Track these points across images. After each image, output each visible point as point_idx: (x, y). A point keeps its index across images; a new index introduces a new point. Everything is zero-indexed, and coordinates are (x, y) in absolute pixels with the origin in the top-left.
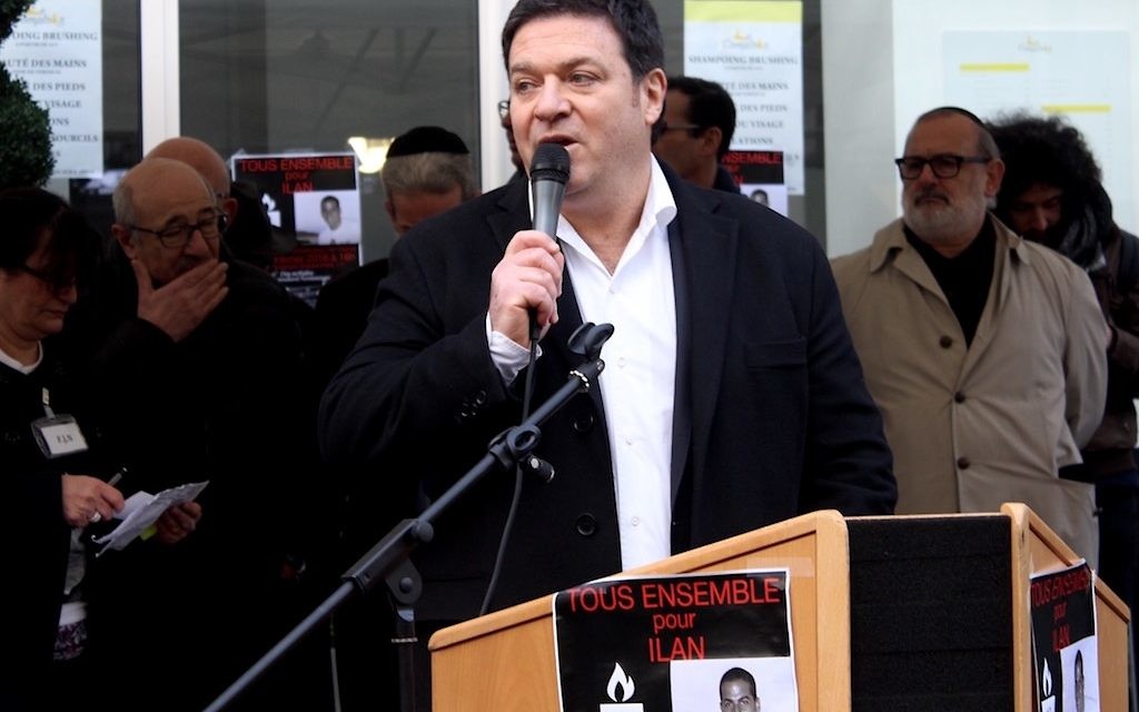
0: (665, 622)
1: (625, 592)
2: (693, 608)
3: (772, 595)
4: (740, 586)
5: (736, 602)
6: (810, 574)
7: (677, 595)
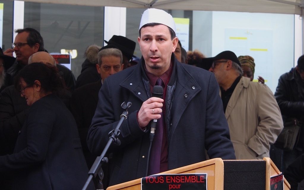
0: (172, 187)
1: (161, 178)
2: (180, 183)
3: (202, 180)
4: (193, 178)
5: (192, 182)
6: (213, 175)
7: (176, 180)
